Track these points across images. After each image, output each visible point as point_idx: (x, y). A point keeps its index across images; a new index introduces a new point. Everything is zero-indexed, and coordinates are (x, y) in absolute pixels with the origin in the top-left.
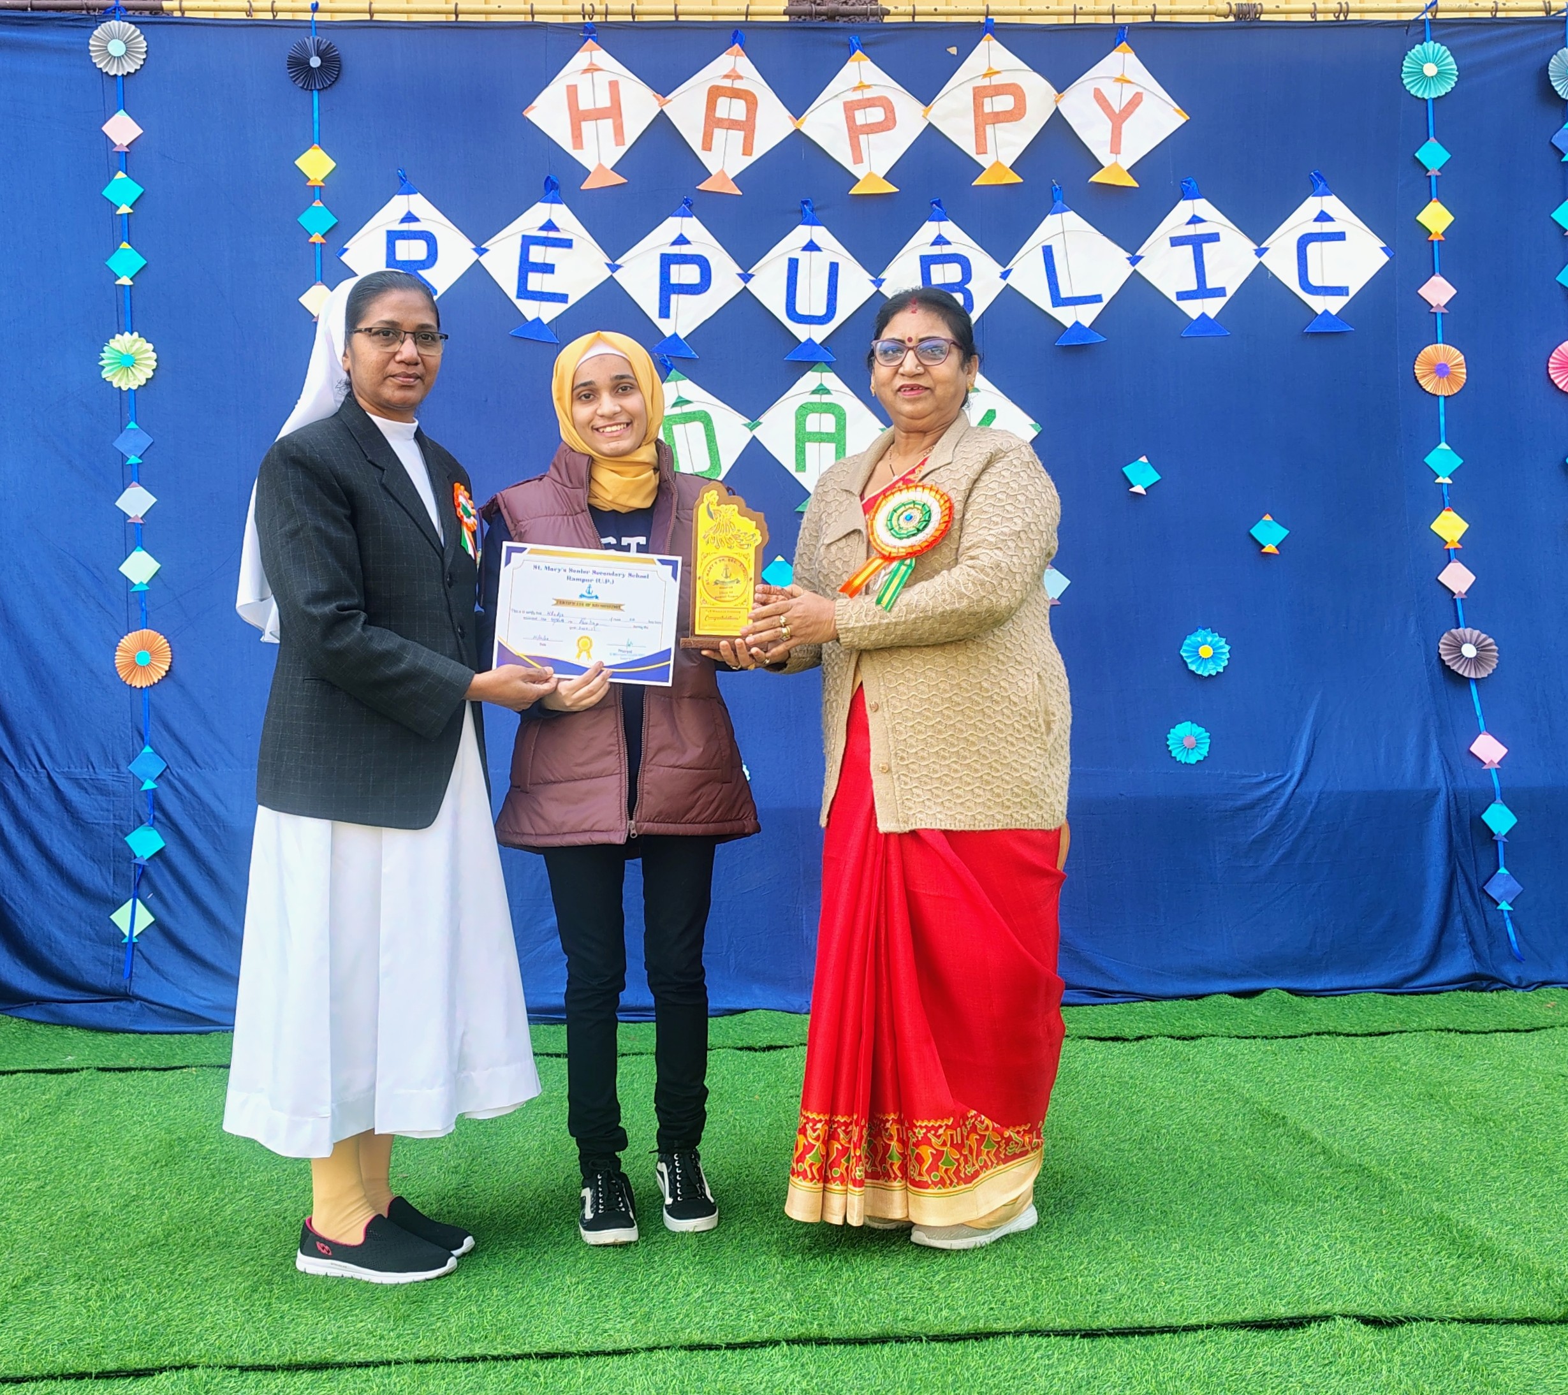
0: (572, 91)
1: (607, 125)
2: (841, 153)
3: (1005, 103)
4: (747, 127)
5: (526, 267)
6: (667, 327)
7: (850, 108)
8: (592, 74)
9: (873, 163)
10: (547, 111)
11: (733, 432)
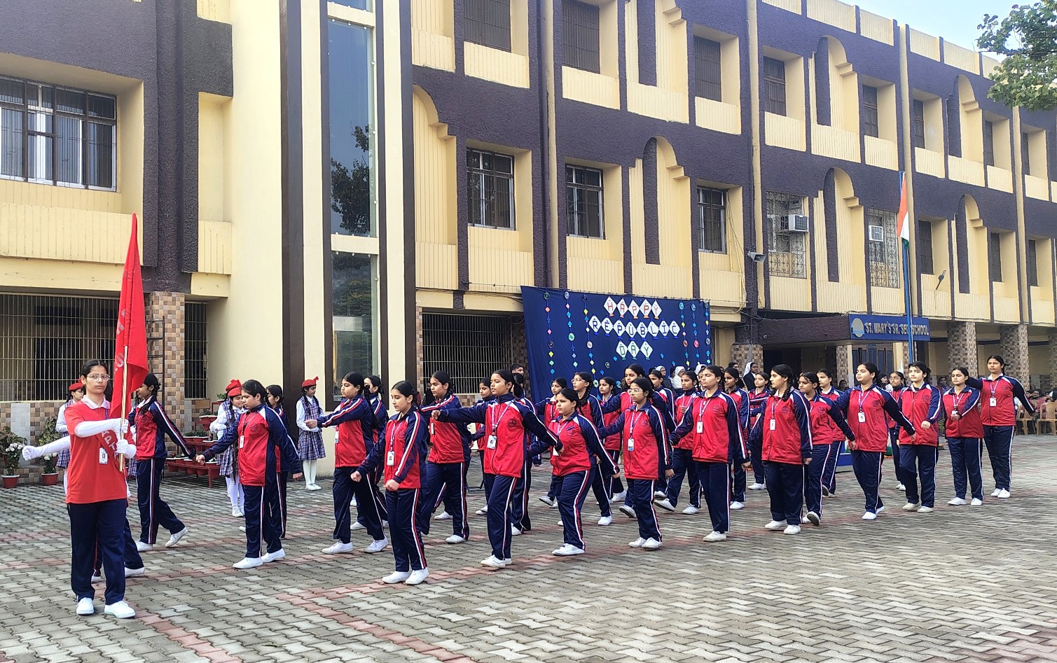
0: (608, 303)
1: (611, 308)
3: (646, 308)
4: (624, 309)
5: (606, 326)
6: (619, 335)
7: (633, 307)
8: (609, 301)
9: (635, 315)
10: (606, 306)
11: (626, 349)
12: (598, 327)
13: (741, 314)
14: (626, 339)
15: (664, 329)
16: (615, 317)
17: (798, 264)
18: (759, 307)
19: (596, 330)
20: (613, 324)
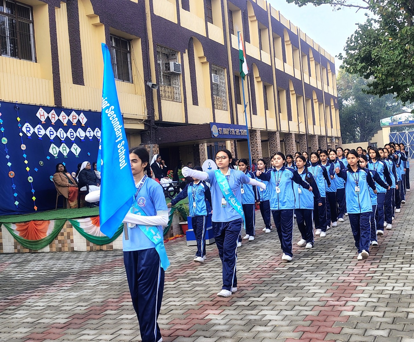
0: (40, 113)
1: (43, 116)
2: (62, 121)
3: (75, 117)
4: (55, 118)
5: (38, 132)
6: (51, 138)
7: (63, 116)
8: (41, 111)
9: (65, 122)
10: (38, 115)
11: (58, 150)
12: (31, 132)
13: (145, 124)
14: (58, 142)
15: (90, 133)
16: (47, 124)
17: (176, 93)
18: (155, 119)
19: (29, 135)
20: (46, 129)
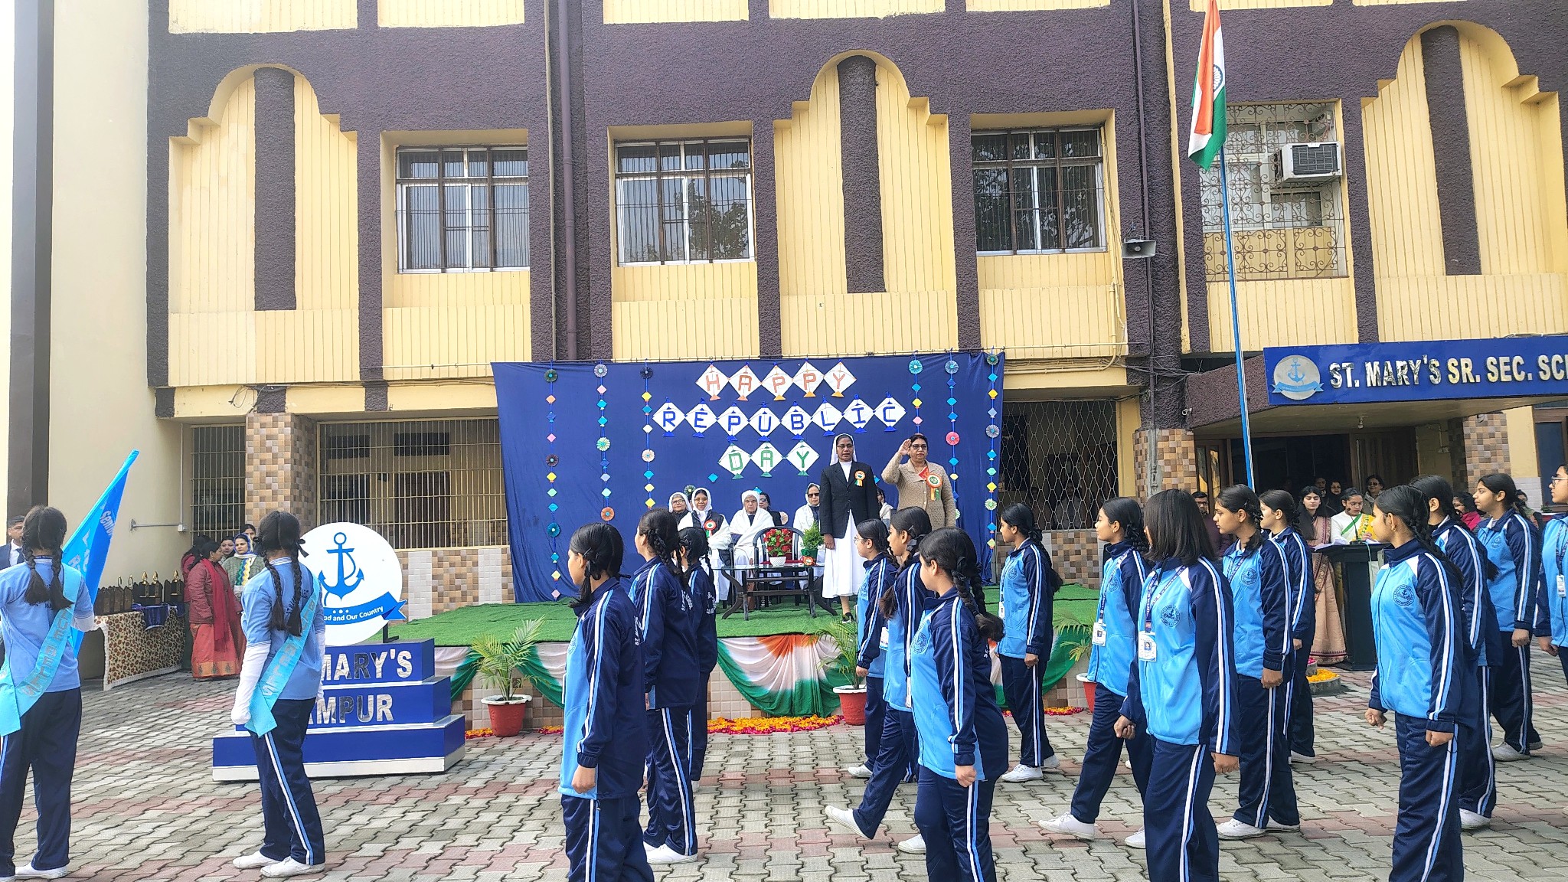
0: (707, 377)
1: (716, 385)
2: (772, 391)
3: (811, 378)
4: (749, 384)
5: (697, 419)
6: (730, 433)
7: (774, 379)
8: (712, 373)
9: (779, 393)
10: (702, 382)
11: (746, 458)
12: (677, 422)
13: (1125, 368)
14: (749, 440)
15: (859, 414)
16: (725, 400)
18: (1183, 350)
19: (669, 428)
20: (718, 414)
